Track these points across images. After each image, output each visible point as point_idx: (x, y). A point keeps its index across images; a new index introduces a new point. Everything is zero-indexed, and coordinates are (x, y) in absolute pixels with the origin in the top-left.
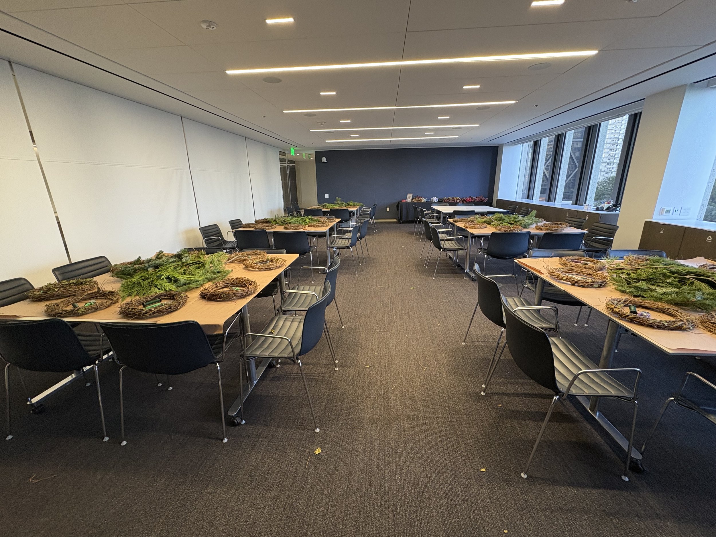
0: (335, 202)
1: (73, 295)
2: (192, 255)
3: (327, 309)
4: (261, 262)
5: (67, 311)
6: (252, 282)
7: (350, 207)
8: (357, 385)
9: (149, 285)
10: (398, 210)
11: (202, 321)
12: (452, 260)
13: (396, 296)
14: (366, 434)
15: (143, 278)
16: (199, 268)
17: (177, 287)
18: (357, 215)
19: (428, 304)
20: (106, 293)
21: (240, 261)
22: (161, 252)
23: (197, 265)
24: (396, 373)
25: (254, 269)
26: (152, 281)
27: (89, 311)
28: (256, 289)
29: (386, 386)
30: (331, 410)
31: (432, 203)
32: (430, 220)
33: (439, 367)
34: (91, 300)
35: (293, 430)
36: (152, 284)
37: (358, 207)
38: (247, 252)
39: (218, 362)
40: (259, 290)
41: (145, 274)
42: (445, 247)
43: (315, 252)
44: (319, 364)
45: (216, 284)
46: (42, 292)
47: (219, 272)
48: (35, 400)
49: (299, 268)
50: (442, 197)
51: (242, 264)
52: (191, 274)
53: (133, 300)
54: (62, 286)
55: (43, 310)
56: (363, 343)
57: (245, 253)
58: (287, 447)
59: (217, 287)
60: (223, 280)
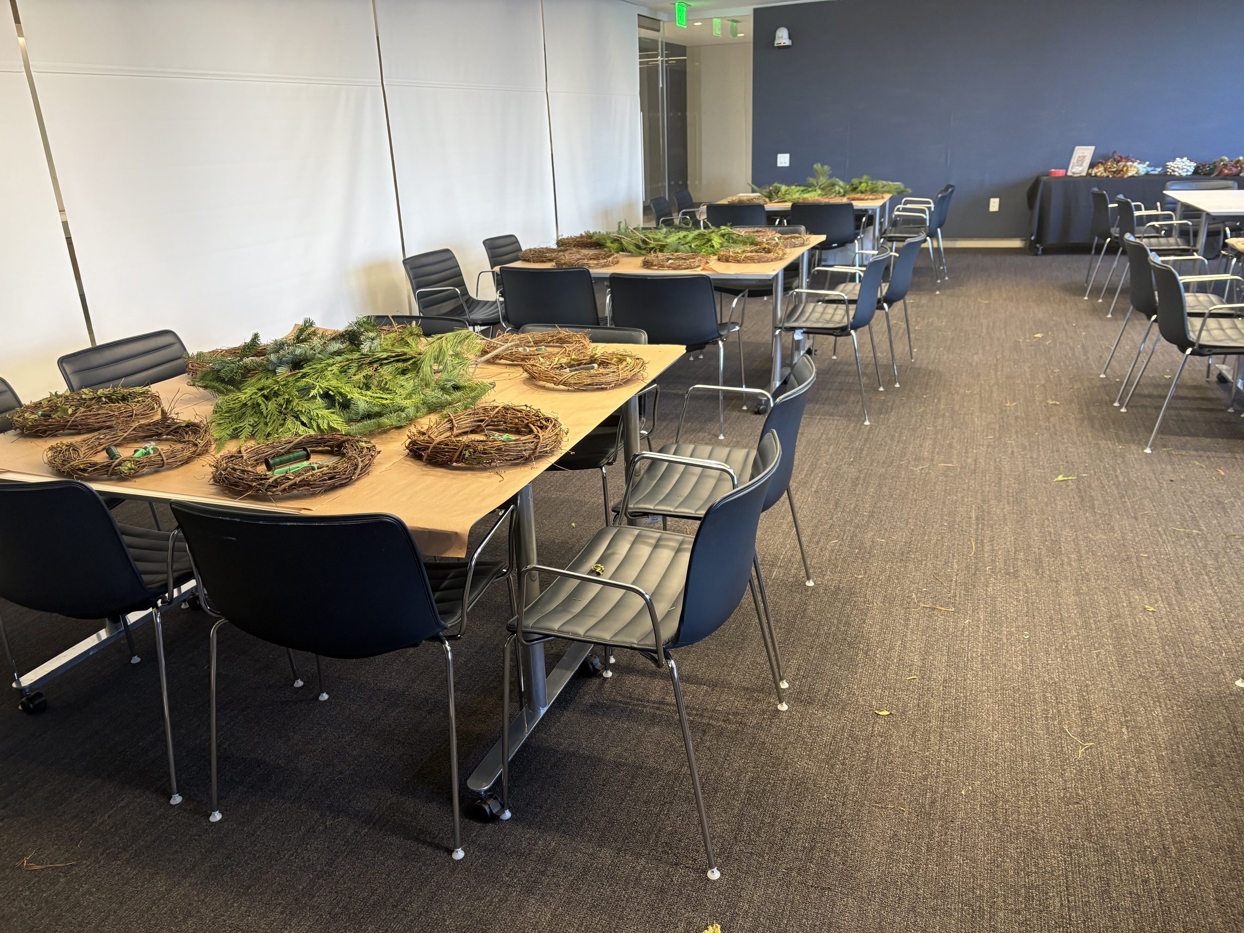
0: (811, 180)
1: (108, 427)
2: (388, 336)
3: (765, 520)
4: (573, 366)
5: (95, 464)
6: (547, 420)
7: (858, 196)
8: (843, 764)
9: (281, 412)
10: (1031, 206)
11: (413, 519)
12: (1229, 390)
13: (999, 501)
14: (863, 913)
15: (266, 392)
16: (404, 372)
17: (349, 421)
18: (881, 224)
19: (1118, 535)
20: (179, 427)
21: (515, 360)
22: (308, 324)
23: (400, 365)
24: (976, 749)
25: (552, 385)
26: (288, 402)
27: (145, 470)
28: (558, 442)
29: (940, 780)
30: (758, 824)
31: (1168, 178)
32: (1153, 240)
33: (1139, 751)
34: (147, 441)
35: (643, 861)
36: (287, 411)
37: (887, 197)
38: (534, 332)
39: (449, 638)
40: (568, 444)
41: (270, 381)
42: (1205, 339)
43: (733, 343)
44: (729, 685)
45: (451, 421)
46: (40, 413)
47: (456, 388)
48: (28, 679)
49: (680, 392)
50: (1208, 157)
51: (521, 369)
52: (385, 390)
53: (243, 449)
54: (82, 402)
55: (46, 461)
56: (874, 639)
57: (529, 336)
58: (624, 904)
59: (451, 429)
60: (469, 411)
